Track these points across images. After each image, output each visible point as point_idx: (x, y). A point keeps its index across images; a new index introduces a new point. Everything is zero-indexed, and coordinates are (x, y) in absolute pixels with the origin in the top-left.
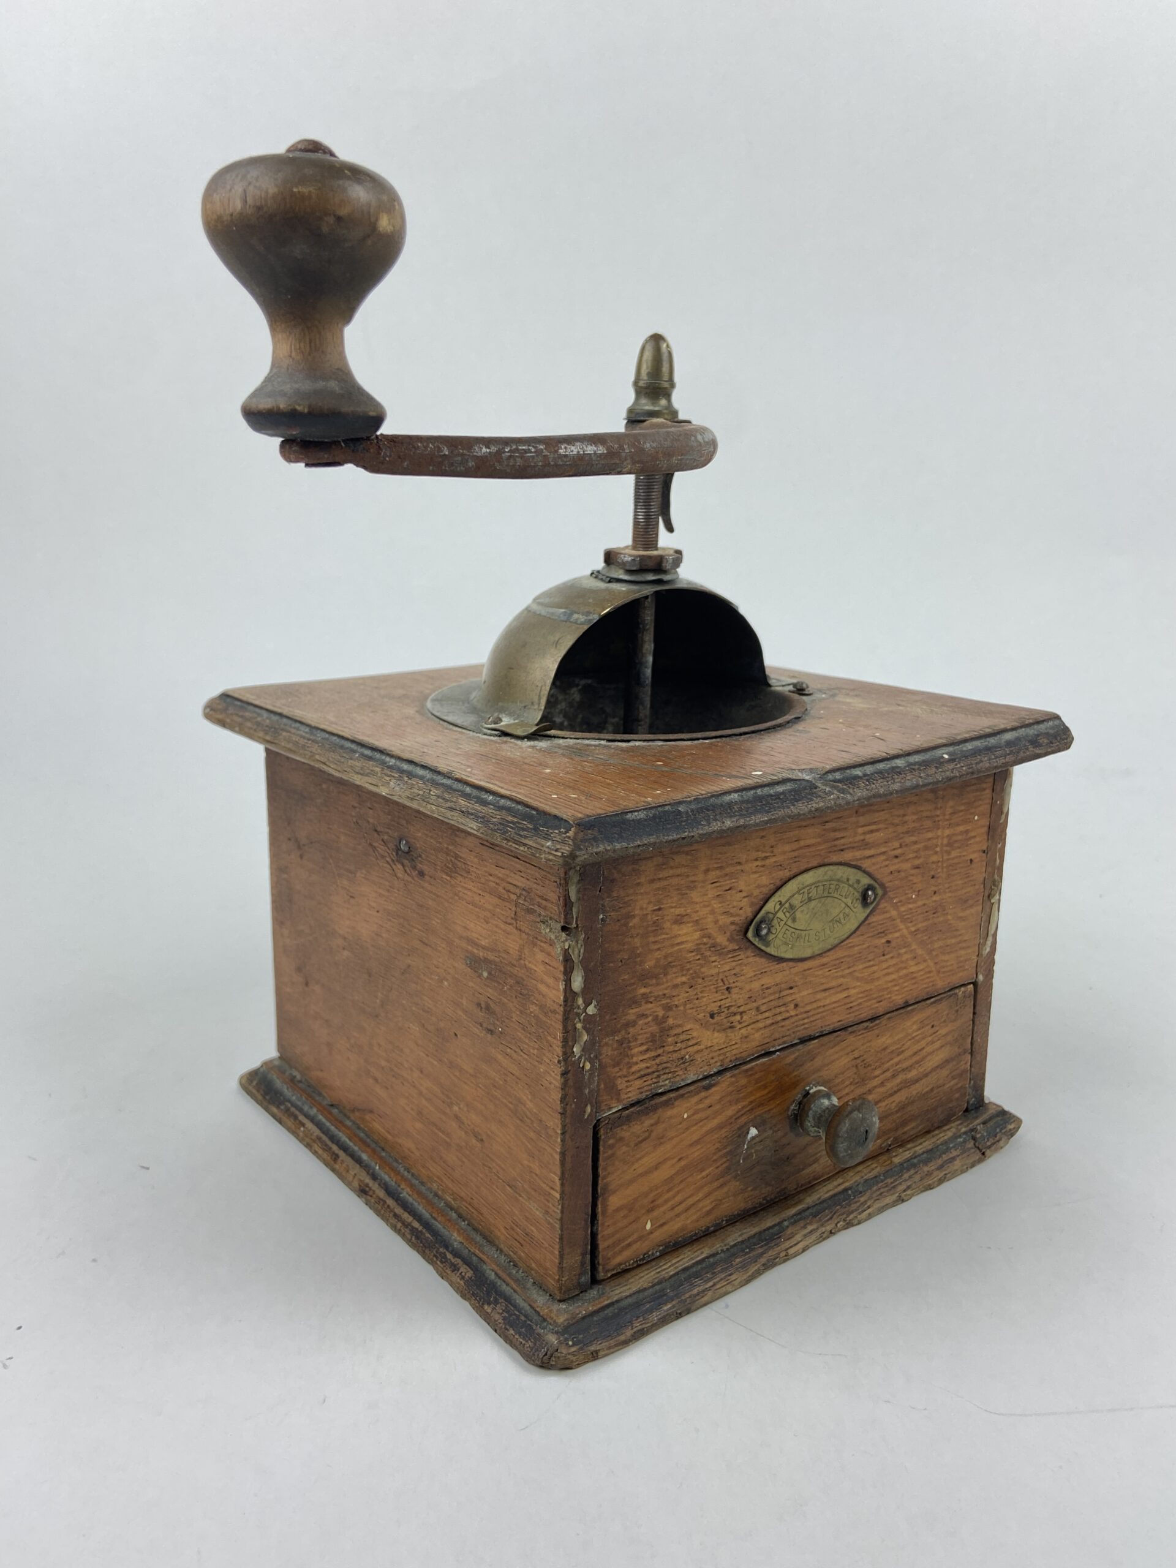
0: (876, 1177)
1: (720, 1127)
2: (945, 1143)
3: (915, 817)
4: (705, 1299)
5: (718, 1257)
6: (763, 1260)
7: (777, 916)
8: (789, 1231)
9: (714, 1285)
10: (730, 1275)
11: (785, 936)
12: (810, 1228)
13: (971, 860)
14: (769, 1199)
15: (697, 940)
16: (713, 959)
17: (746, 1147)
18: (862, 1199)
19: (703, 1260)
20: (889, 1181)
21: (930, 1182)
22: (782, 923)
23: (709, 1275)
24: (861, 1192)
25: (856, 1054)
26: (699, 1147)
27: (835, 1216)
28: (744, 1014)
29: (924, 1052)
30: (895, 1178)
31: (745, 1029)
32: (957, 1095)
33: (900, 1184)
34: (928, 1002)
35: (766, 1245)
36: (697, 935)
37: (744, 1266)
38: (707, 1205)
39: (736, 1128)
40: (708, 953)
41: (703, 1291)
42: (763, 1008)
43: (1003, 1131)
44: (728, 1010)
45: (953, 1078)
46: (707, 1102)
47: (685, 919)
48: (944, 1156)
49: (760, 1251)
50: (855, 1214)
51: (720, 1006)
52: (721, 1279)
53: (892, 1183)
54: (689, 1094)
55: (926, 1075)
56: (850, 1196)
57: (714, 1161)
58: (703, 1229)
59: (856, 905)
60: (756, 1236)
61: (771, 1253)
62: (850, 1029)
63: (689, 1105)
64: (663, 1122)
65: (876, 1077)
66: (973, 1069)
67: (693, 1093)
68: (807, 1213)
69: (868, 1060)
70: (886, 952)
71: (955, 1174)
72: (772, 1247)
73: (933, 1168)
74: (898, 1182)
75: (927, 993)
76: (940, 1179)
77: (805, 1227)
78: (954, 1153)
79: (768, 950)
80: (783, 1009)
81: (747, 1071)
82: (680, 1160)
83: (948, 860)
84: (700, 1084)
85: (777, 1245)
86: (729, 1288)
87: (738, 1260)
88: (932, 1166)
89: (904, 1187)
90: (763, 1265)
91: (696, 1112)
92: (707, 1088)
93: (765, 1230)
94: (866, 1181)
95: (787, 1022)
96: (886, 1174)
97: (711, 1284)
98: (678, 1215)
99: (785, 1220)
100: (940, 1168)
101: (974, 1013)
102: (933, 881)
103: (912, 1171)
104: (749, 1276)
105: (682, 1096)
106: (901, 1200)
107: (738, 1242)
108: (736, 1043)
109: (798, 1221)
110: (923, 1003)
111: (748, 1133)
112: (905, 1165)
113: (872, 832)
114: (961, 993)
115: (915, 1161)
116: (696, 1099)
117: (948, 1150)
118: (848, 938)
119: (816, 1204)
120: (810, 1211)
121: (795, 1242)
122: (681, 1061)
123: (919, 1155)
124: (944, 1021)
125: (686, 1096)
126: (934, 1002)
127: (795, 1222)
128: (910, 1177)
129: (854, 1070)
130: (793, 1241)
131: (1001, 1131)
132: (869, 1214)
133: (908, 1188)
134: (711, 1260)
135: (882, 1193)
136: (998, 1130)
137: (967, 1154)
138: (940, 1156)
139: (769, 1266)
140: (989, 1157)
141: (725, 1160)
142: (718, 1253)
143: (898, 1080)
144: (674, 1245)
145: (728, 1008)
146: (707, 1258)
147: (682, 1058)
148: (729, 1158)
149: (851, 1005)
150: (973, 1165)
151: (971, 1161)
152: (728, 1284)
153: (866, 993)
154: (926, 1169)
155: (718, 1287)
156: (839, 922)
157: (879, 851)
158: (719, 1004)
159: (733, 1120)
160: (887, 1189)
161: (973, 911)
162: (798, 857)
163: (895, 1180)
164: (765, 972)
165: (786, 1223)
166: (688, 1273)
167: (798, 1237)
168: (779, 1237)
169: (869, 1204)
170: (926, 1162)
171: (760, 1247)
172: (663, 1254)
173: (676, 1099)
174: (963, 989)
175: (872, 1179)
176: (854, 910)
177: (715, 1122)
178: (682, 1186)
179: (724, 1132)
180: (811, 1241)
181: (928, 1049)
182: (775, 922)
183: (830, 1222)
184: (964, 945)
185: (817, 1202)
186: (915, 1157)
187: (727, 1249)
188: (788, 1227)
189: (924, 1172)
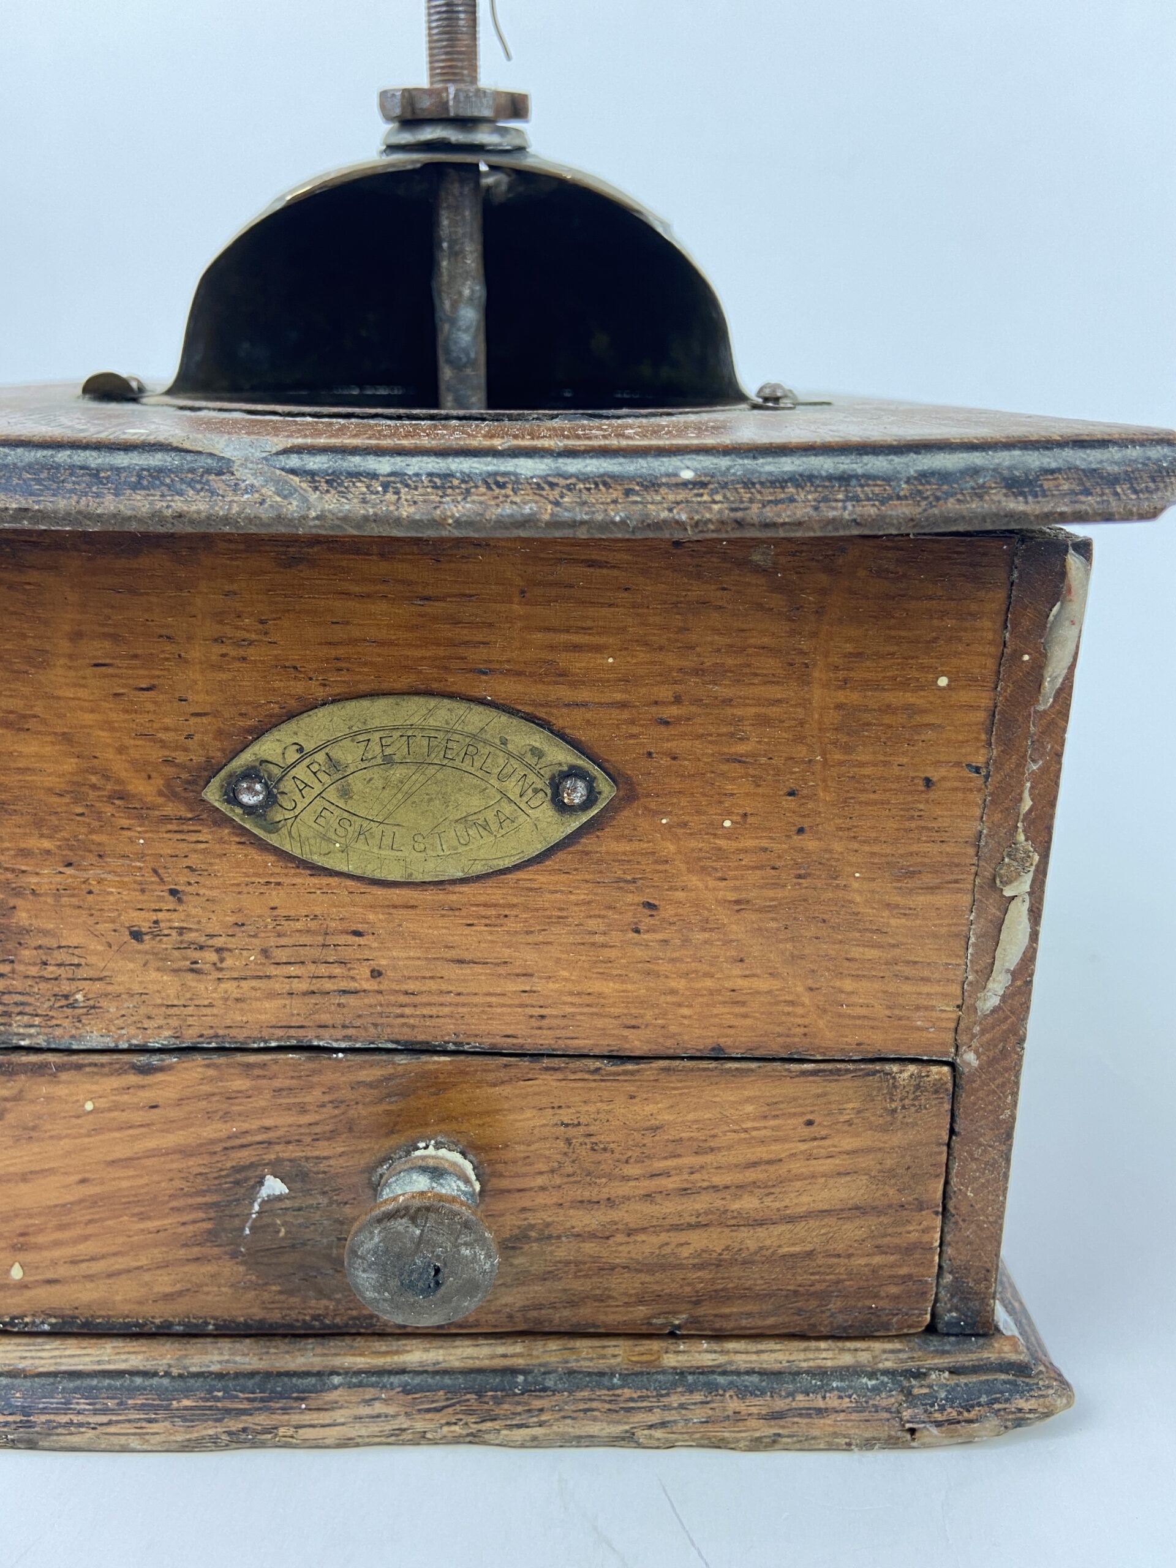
0: (601, 1374)
1: (184, 1152)
2: (822, 1373)
3: (721, 640)
4: (75, 1440)
5: (155, 1381)
6: (235, 1425)
7: (293, 773)
8: (333, 1396)
9: (110, 1423)
10: (150, 1421)
11: (321, 821)
12: (378, 1408)
13: (928, 782)
14: (327, 1322)
15: (72, 774)
16: (125, 822)
17: (256, 1208)
18: (537, 1404)
19: (120, 1374)
20: (627, 1393)
21: (726, 1435)
22: (309, 794)
23: (111, 1404)
24: (544, 1389)
25: (566, 1116)
26: (131, 1172)
27: (450, 1410)
28: (226, 954)
29: (782, 1170)
30: (645, 1392)
31: (235, 984)
32: (893, 1290)
33: (650, 1409)
34: (793, 1066)
35: (262, 1400)
36: (70, 765)
37: (189, 1417)
38: (164, 1283)
39: (229, 1164)
40: (109, 810)
41: (80, 1425)
42: (281, 955)
43: (996, 1406)
44: (181, 934)
45: (880, 1249)
46: (147, 1096)
47: (31, 724)
48: (800, 1397)
49: (245, 1405)
50: (496, 1425)
51: (156, 922)
52: (129, 1421)
53: (632, 1400)
54: (95, 1069)
55: (791, 1220)
56: (516, 1386)
57: (172, 1209)
58: (157, 1321)
59: (533, 803)
60: (257, 1378)
61: (262, 1419)
62: (546, 1062)
63: (94, 1088)
64: (32, 1101)
65: (626, 1179)
66: (949, 1251)
67: (106, 1070)
68: (395, 1380)
69: (602, 1138)
70: (642, 927)
71: (805, 1444)
72: (273, 1411)
73: (754, 1410)
74: (645, 1404)
75: (786, 1047)
76: (758, 1440)
77: (368, 1402)
78: (832, 1401)
79: (273, 840)
80: (337, 970)
81: (249, 1066)
82: (83, 1181)
83: (841, 763)
84: (125, 1058)
85: (285, 1410)
86: (134, 1443)
87: (186, 1403)
88: (757, 1405)
89: (654, 1418)
90: (230, 1433)
91: (116, 1107)
92: (145, 1070)
93: (280, 1374)
94: (571, 1373)
95: (352, 1000)
96: (630, 1377)
97: (104, 1419)
98: (90, 1278)
99: (338, 1374)
100: (776, 1416)
101: (952, 1132)
102: (789, 803)
103: (698, 1397)
104: (189, 1440)
105: (79, 1067)
106: (628, 1439)
107: (211, 1373)
108: (211, 1005)
109: (367, 1386)
110: (777, 1065)
111: (261, 1183)
112: (690, 1378)
113: (577, 648)
114: (906, 1075)
115: (721, 1380)
116: (115, 1082)
117: (823, 1390)
118: (517, 867)
119: (426, 1372)
120: (406, 1378)
121: (327, 1422)
122: (64, 1002)
123: (738, 1373)
124: (849, 1123)
125: (88, 1069)
126: (814, 1073)
127: (360, 1385)
128: (682, 1406)
129: (561, 1144)
130: (325, 1417)
131: (990, 1403)
132: (534, 1438)
133: (663, 1424)
134: (138, 1381)
135: (593, 1410)
136: (984, 1399)
137: (866, 1415)
138: (791, 1394)
139: (239, 1440)
140: (925, 1446)
141: (201, 1215)
142: (155, 1374)
143: (701, 1203)
144: (85, 1324)
145: (181, 931)
146: (133, 1373)
147: (66, 997)
148: (213, 1215)
149: (543, 1011)
150: (868, 1444)
151: (868, 1435)
152: (134, 1434)
153: (587, 1000)
154: (734, 1405)
155: (112, 1429)
156: (485, 826)
157: (605, 698)
158: (154, 917)
159: (218, 1148)
160: (608, 1406)
161: (943, 900)
162: (348, 659)
163: (642, 1398)
164: (279, 884)
165: (336, 1380)
166: (78, 1383)
167: (339, 1415)
168: (303, 1399)
169: (544, 1418)
170: (743, 1393)
171: (249, 1400)
172: (55, 1333)
173: (61, 1068)
174: (912, 1068)
175: (589, 1374)
176: (530, 812)
177: (171, 1140)
178: (90, 1229)
179: (194, 1164)
180: (364, 1432)
181: (797, 1167)
182: (288, 785)
183: (429, 1416)
184: (907, 971)
185: (430, 1369)
186: (724, 1373)
187: (180, 1376)
188: (336, 1388)
189: (724, 1409)
